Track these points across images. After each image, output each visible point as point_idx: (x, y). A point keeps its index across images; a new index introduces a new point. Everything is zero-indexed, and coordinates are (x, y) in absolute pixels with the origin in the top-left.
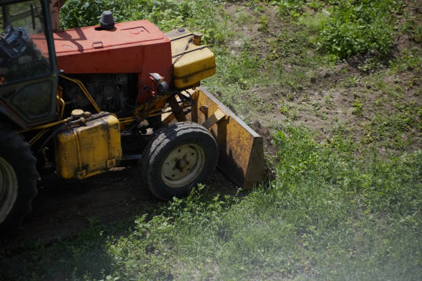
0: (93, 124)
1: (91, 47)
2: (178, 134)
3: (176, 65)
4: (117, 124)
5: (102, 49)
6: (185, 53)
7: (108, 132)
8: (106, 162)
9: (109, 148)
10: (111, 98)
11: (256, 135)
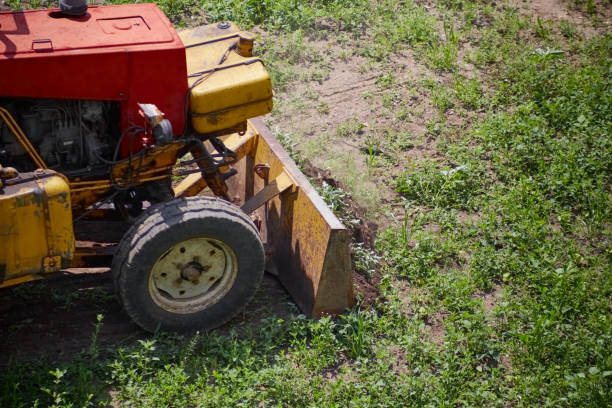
0: (18, 190)
1: (28, 48)
2: (187, 217)
3: (197, 91)
4: (63, 195)
5: (52, 54)
6: (217, 70)
7: (46, 206)
8: (43, 262)
9: (47, 236)
10: (70, 143)
11: (335, 223)
